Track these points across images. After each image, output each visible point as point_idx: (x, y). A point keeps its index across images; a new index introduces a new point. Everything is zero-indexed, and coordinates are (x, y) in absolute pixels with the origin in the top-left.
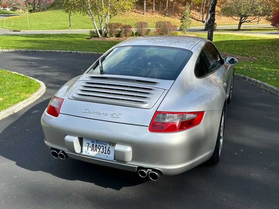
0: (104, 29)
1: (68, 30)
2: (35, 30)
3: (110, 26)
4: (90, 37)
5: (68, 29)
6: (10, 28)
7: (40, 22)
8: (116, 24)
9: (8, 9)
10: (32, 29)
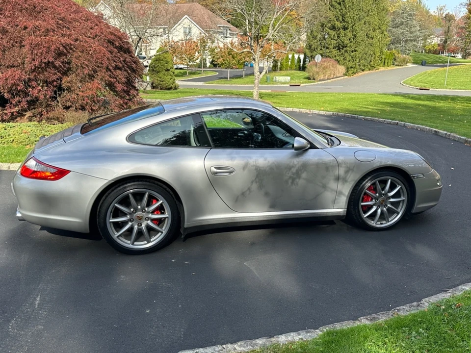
6: (419, 84)
9: (459, 56)
10: (450, 87)
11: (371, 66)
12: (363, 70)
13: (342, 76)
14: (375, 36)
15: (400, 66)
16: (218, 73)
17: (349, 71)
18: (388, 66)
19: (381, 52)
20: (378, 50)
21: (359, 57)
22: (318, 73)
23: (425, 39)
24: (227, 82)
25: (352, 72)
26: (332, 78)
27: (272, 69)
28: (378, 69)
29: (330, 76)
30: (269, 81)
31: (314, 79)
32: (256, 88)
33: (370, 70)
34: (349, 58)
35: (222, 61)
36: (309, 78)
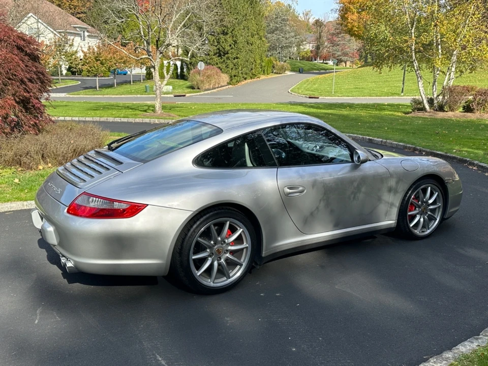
0: (438, 96)
1: (397, 97)
2: (341, 96)
3: (451, 90)
4: (411, 110)
5: (399, 95)
6: (307, 92)
7: (359, 83)
8: (464, 87)
9: (331, 63)
10: (338, 95)
11: (253, 74)
12: (245, 79)
13: (226, 85)
14: (254, 43)
15: (280, 73)
16: (80, 83)
17: (233, 79)
18: (268, 74)
19: (261, 59)
20: (257, 57)
21: (241, 64)
22: (202, 82)
23: (298, 46)
24: (97, 92)
25: (236, 80)
26: (218, 88)
27: (146, 77)
28: (259, 78)
29: (215, 85)
30: (148, 91)
31: (199, 89)
32: (159, 100)
33: (251, 78)
34: (231, 66)
35: (89, 68)
36: (192, 88)
